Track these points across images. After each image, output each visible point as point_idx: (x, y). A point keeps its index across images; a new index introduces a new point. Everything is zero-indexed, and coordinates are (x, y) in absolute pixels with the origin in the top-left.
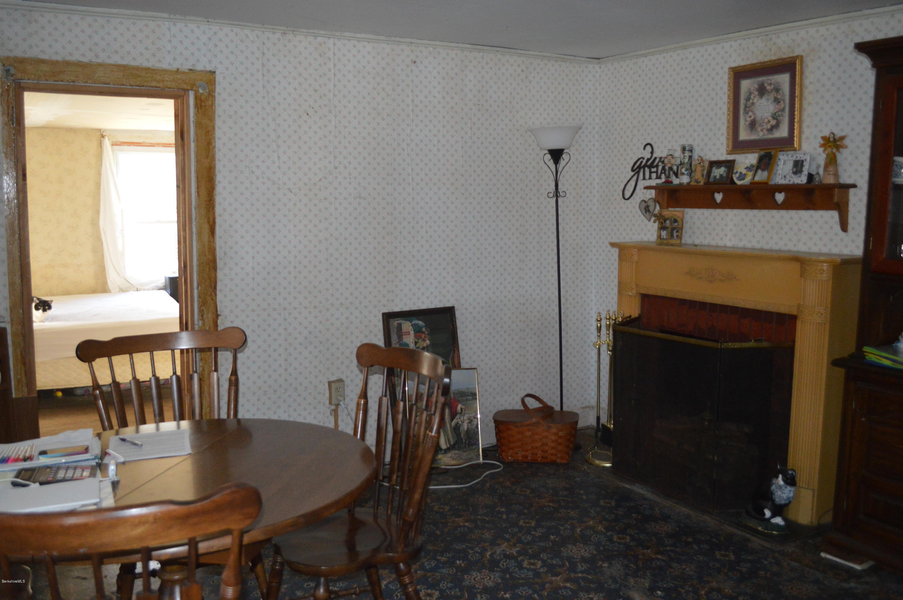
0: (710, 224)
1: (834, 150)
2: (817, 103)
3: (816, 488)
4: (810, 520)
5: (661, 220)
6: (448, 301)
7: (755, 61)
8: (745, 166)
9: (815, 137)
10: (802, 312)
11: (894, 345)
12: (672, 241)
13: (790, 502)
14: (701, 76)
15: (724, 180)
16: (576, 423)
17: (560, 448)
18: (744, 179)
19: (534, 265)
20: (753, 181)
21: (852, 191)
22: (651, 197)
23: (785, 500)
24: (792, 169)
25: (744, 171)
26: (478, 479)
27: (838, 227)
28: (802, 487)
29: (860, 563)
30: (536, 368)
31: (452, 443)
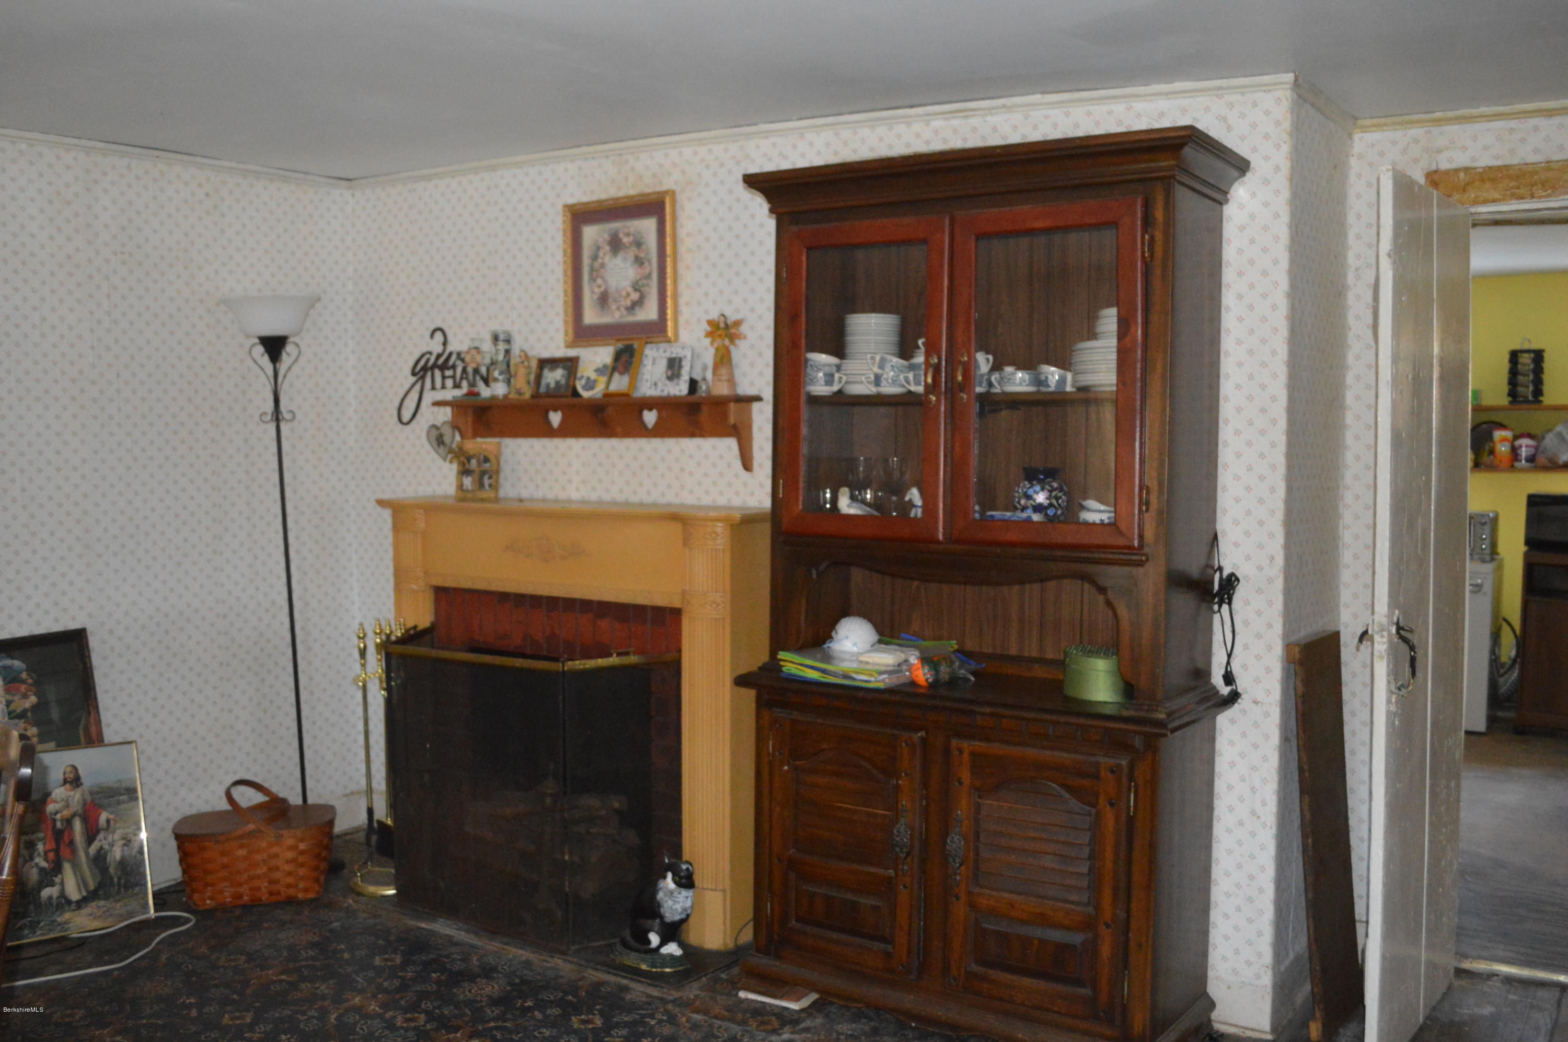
0: (544, 464)
1: (727, 342)
2: (699, 267)
3: (727, 888)
4: (721, 942)
5: (462, 459)
6: (74, 618)
7: (603, 196)
8: (595, 367)
9: (699, 320)
10: (689, 603)
11: (825, 646)
12: (484, 494)
13: (688, 916)
14: (521, 216)
15: (563, 390)
16: (331, 823)
17: (302, 871)
18: (592, 388)
19: (242, 544)
20: (606, 392)
21: (756, 406)
22: (446, 419)
23: (681, 913)
24: (666, 373)
25: (593, 376)
26: (144, 949)
27: (738, 464)
28: (707, 889)
29: (798, 1000)
30: (253, 730)
31: (92, 887)
